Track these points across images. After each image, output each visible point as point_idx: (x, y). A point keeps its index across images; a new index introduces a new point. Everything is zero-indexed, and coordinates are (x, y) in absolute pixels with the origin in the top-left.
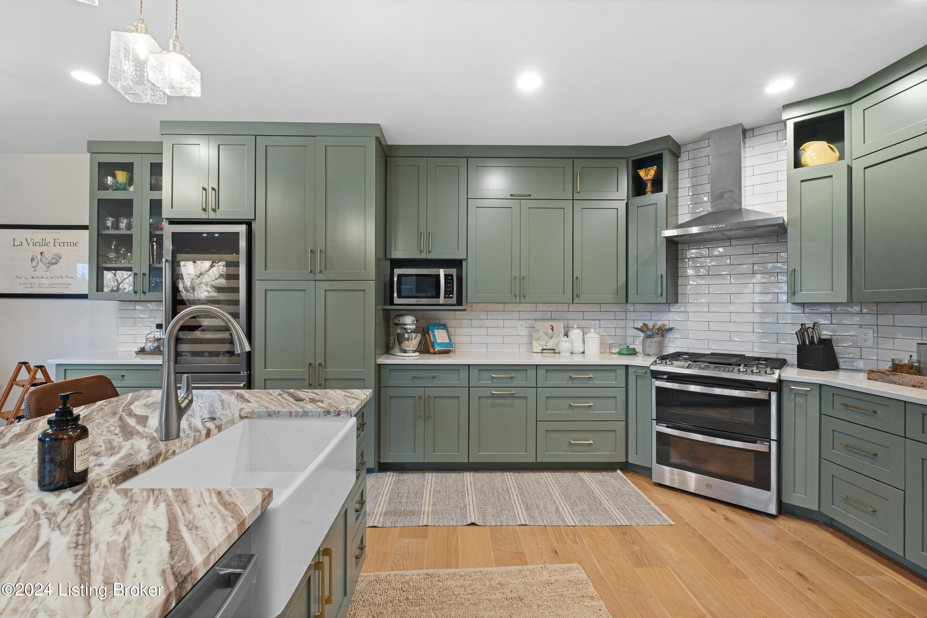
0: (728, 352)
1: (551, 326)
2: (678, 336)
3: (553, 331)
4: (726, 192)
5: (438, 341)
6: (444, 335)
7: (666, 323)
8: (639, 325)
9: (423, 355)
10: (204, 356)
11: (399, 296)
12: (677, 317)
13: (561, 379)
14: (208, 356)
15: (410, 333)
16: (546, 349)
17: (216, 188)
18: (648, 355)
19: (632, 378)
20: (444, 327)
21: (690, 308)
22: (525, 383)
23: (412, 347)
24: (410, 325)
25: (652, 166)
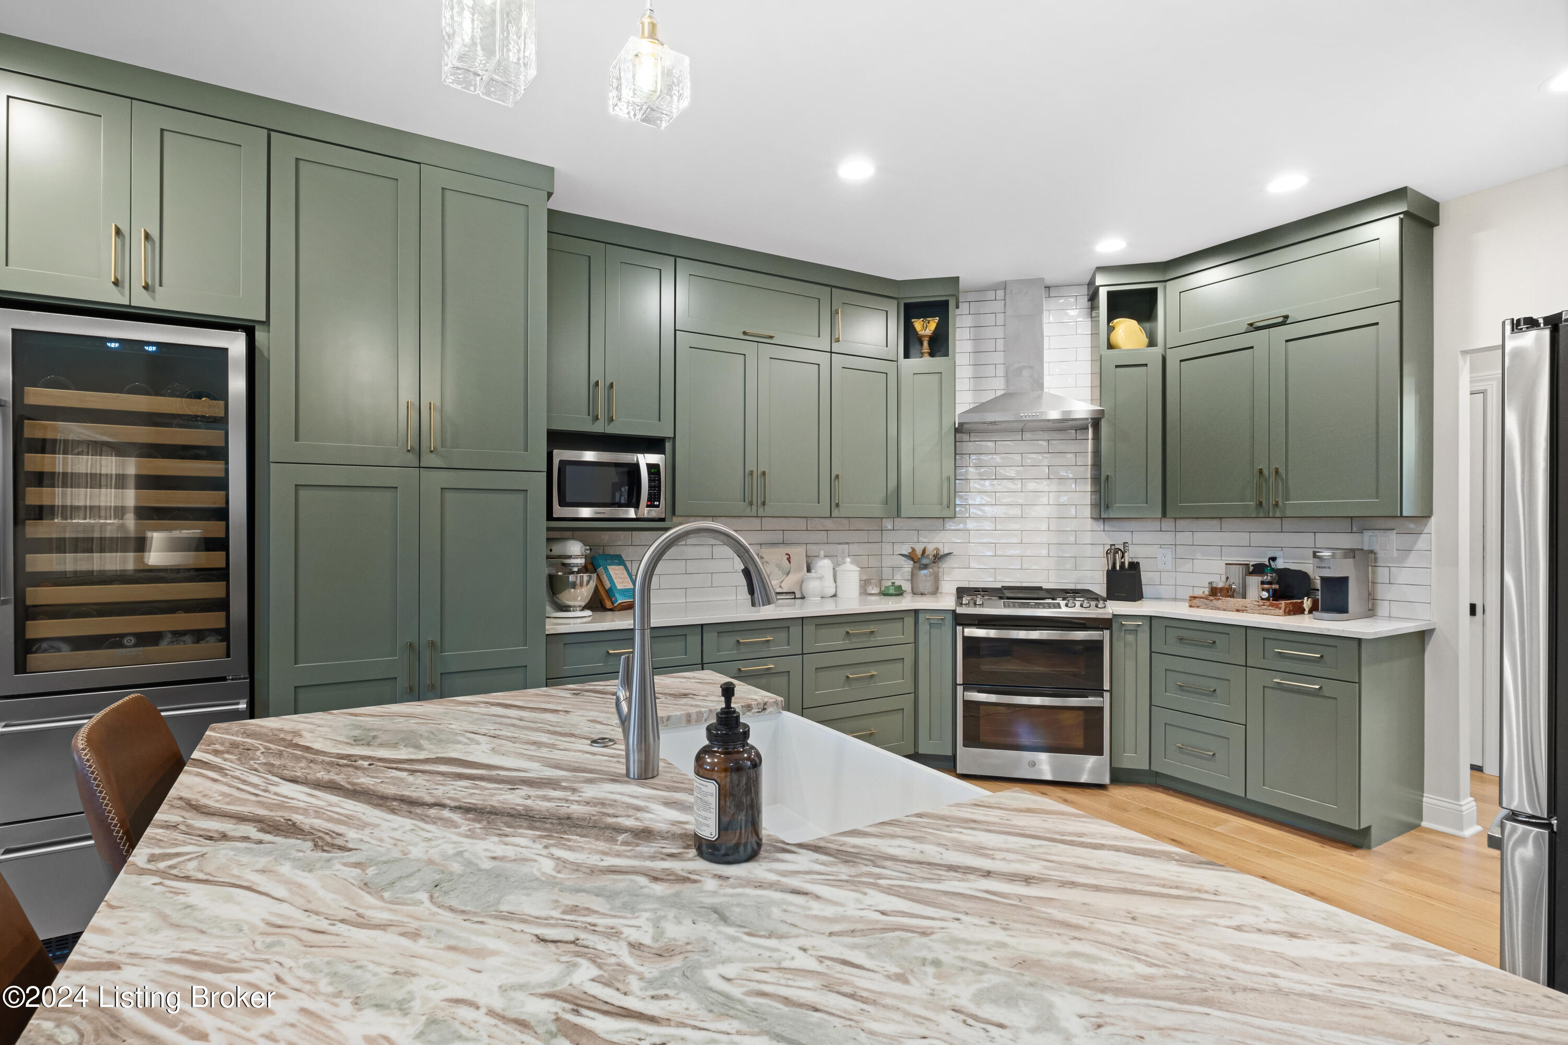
0: (1019, 585)
1: (787, 554)
2: (955, 566)
3: (790, 562)
4: (1025, 367)
5: (619, 586)
6: (623, 576)
7: (940, 546)
8: (906, 550)
9: (599, 615)
10: (122, 646)
11: (563, 503)
12: (956, 538)
13: (834, 639)
14: (135, 646)
15: (578, 572)
16: (782, 593)
17: (155, 234)
18: (922, 594)
19: (923, 627)
20: (619, 560)
21: (971, 525)
22: (785, 649)
23: (580, 601)
24: (577, 557)
25: (934, 316)
